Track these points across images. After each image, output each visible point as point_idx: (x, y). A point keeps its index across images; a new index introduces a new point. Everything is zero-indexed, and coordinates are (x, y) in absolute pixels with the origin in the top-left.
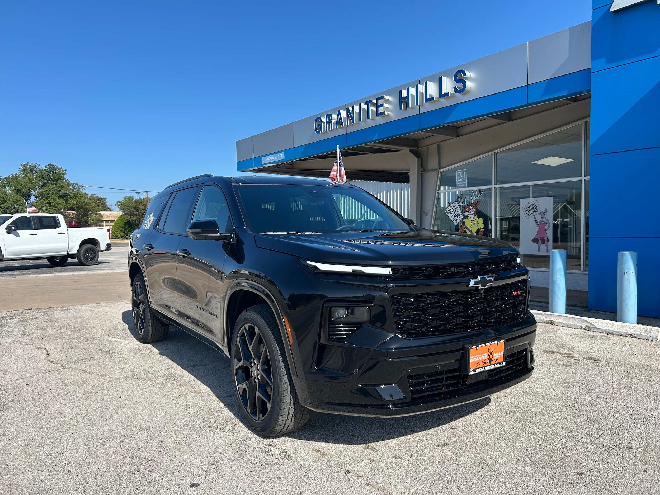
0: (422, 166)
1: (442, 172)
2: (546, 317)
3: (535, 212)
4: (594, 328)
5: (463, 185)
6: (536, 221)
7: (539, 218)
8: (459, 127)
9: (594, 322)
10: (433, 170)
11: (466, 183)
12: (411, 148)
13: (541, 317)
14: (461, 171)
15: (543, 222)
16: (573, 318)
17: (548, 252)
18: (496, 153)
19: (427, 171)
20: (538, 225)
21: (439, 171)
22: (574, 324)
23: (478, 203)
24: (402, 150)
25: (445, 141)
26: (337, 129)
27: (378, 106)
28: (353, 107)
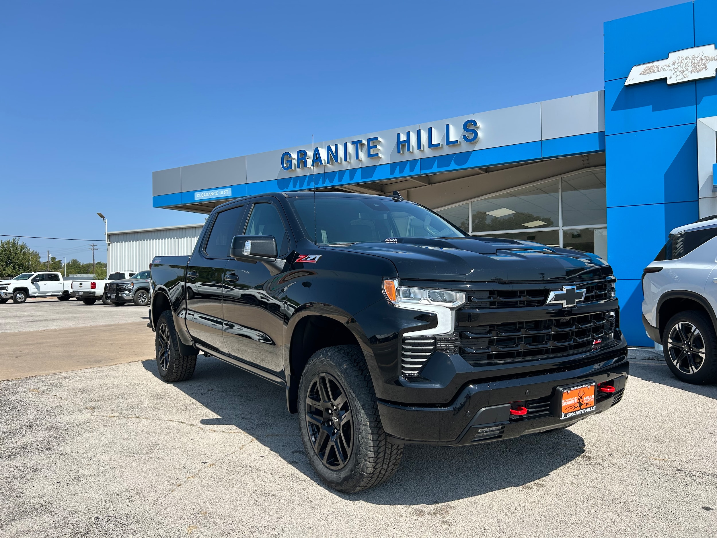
18: (472, 202)
26: (312, 168)
27: (370, 148)
28: (336, 146)
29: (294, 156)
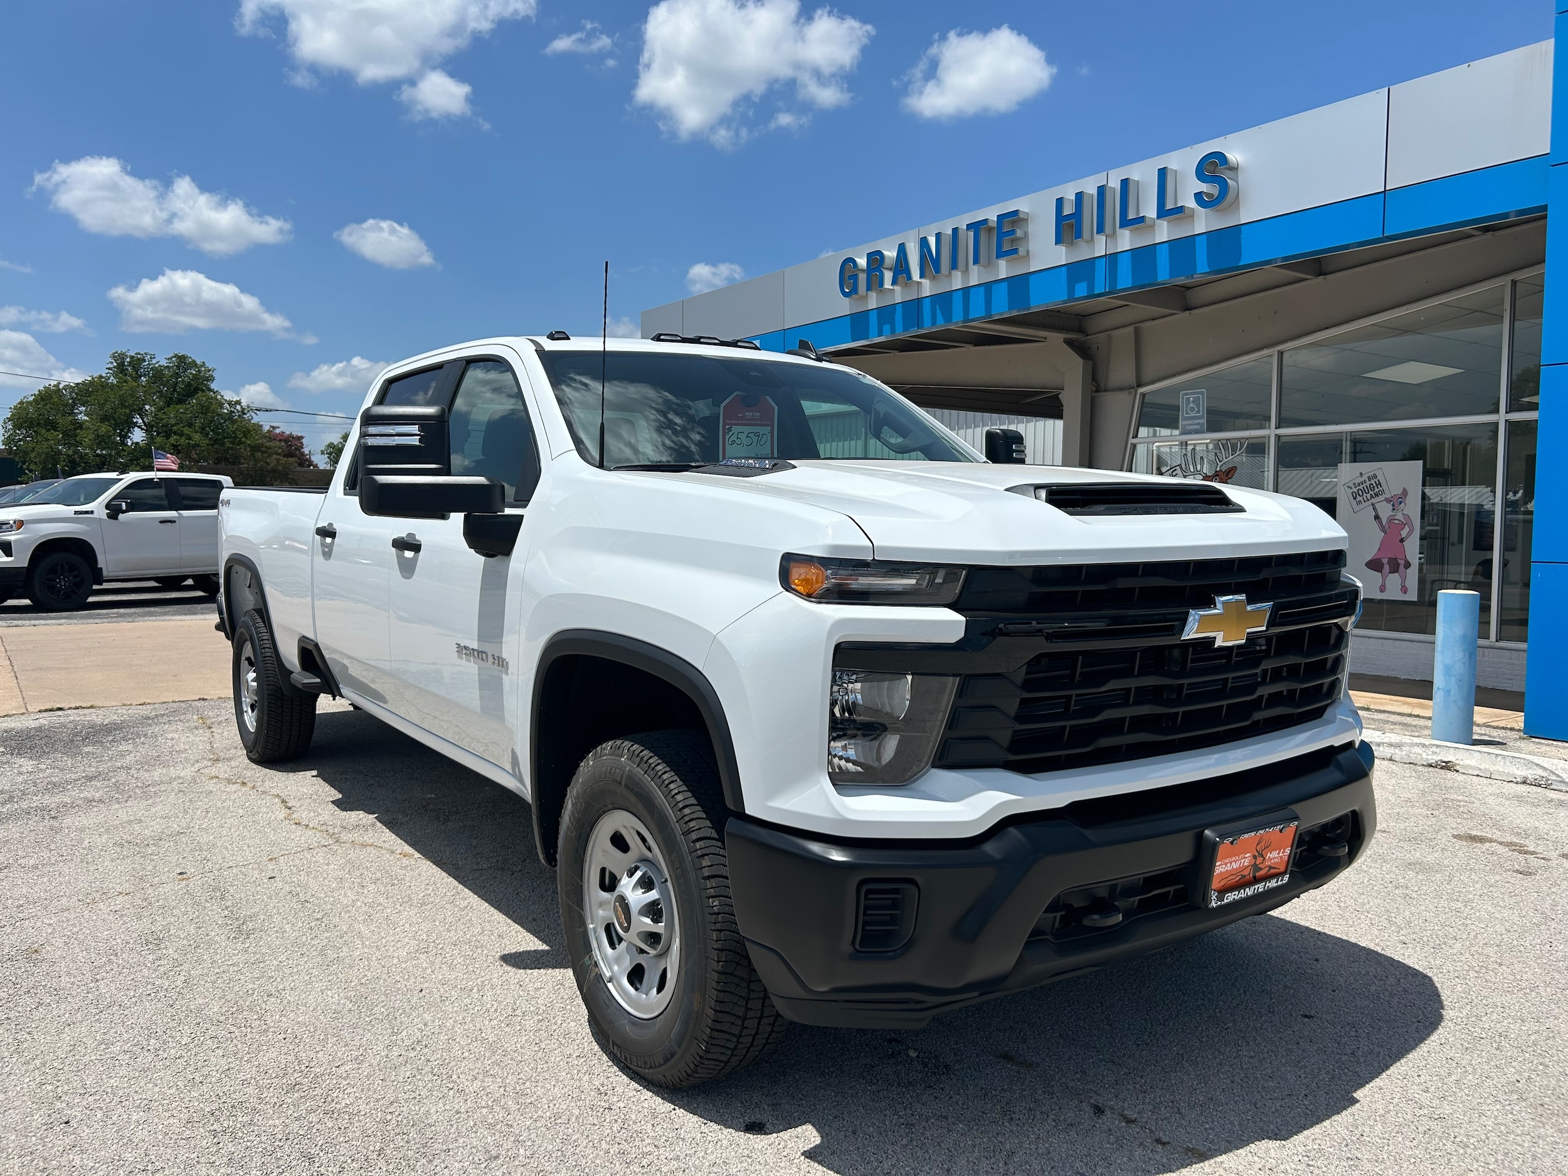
0: (1094, 378)
1: (1143, 395)
2: (1434, 753)
3: (1377, 495)
4: (1560, 782)
5: (1196, 427)
6: (1377, 517)
7: (1385, 511)
8: (1190, 288)
9: (1559, 767)
10: (1121, 389)
11: (1204, 421)
12: (1068, 336)
13: (1421, 752)
14: (1192, 394)
15: (1397, 522)
16: (1504, 757)
17: (1405, 593)
18: (1282, 352)
19: (1106, 391)
20: (1383, 529)
21: (1136, 391)
22: (1506, 771)
23: (1233, 471)
24: (1046, 338)
25: (1153, 319)
26: (895, 288)
27: (1001, 235)
28: (938, 236)
29: (862, 262)
